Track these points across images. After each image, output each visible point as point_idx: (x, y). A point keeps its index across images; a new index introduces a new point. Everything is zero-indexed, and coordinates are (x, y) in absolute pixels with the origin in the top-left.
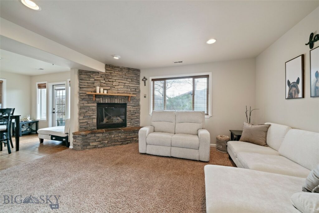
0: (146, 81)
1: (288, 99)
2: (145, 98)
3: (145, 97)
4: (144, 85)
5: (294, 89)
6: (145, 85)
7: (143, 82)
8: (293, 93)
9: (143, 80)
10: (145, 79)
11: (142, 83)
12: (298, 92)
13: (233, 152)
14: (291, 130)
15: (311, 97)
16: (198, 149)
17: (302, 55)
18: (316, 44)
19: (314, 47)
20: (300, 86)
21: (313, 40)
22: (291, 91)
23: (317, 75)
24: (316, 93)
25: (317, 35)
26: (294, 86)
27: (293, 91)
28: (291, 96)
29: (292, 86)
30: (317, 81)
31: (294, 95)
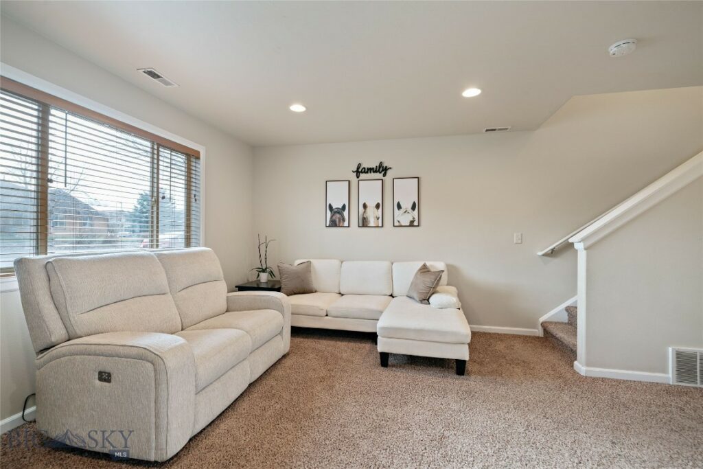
1: (329, 226)
5: (338, 216)
8: (337, 220)
12: (344, 220)
13: (311, 313)
14: (344, 263)
15: (359, 227)
16: (280, 333)
17: (349, 181)
18: (362, 176)
19: (360, 178)
20: (346, 213)
21: (360, 170)
22: (334, 217)
23: (365, 206)
24: (364, 223)
25: (364, 168)
26: (339, 213)
27: (337, 218)
28: (333, 224)
29: (336, 212)
30: (365, 212)
31: (338, 223)
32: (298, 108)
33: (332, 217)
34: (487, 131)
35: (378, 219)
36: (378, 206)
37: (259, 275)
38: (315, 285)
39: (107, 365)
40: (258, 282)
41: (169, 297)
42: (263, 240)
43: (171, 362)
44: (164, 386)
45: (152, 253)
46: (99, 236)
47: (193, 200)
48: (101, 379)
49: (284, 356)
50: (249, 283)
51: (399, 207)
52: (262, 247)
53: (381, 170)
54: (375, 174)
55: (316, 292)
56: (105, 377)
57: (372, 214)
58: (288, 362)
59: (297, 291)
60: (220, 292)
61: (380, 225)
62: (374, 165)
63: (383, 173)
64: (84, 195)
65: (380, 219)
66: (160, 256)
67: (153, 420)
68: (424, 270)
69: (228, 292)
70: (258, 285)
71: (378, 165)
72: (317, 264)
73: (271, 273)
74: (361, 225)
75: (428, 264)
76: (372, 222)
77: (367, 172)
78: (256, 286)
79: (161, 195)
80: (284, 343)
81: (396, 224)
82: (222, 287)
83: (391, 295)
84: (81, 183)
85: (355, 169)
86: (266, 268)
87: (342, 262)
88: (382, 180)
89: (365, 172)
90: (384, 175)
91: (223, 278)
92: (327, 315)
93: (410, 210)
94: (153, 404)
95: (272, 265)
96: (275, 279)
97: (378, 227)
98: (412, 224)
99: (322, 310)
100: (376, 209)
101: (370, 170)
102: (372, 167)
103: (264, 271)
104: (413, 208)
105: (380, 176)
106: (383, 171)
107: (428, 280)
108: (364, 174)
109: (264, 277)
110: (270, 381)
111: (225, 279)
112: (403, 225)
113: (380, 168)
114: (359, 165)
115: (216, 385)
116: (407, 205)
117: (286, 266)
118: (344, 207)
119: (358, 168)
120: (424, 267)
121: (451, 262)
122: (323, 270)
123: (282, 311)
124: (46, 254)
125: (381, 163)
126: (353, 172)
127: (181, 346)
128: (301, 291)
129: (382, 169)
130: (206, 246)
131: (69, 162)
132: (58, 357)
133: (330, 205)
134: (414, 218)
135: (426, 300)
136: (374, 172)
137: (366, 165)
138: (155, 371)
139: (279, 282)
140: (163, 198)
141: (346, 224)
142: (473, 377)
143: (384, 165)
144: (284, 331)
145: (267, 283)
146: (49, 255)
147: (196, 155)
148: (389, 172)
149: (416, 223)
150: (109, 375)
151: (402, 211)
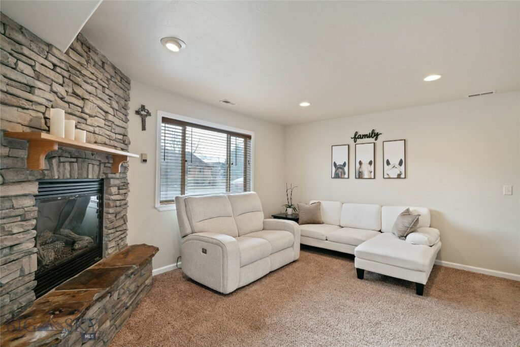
0: (148, 119)
1: (334, 178)
2: (144, 164)
3: (145, 161)
4: (141, 127)
5: (340, 170)
6: (144, 128)
7: (138, 119)
8: (340, 173)
9: (137, 112)
10: (143, 113)
11: (134, 121)
12: (345, 174)
13: (316, 236)
14: (344, 204)
15: (356, 178)
16: (292, 246)
17: (349, 146)
18: (359, 141)
19: (357, 143)
20: (346, 169)
21: (357, 137)
22: (337, 172)
23: (360, 163)
24: (360, 175)
25: (360, 135)
26: (341, 168)
27: (339, 172)
28: (337, 176)
29: (338, 168)
30: (360, 167)
31: (340, 175)
32: (305, 104)
33: (336, 171)
34: (469, 96)
35: (371, 172)
36: (370, 163)
37: (286, 210)
38: (323, 219)
39: (206, 246)
40: (286, 214)
41: (232, 218)
42: (289, 187)
43: (229, 248)
44: (226, 259)
45: (226, 195)
46: (207, 180)
47: (248, 164)
48: (203, 252)
49: (294, 262)
50: (281, 214)
51: (388, 163)
52: (289, 192)
53: (373, 135)
54: (369, 139)
55: (323, 223)
56: (204, 251)
57: (366, 170)
58: (296, 265)
59: (308, 221)
60: (259, 218)
61: (373, 177)
62: (368, 132)
63: (375, 137)
64: (200, 155)
65: (373, 173)
66: (229, 197)
67: (222, 274)
68: (407, 213)
69: (265, 219)
70: (286, 216)
71: (371, 132)
72: (324, 204)
73: (294, 209)
74: (357, 177)
75: (411, 209)
76: (366, 175)
77: (362, 138)
78: (285, 216)
79: (231, 163)
80: (295, 253)
81: (386, 176)
82: (261, 215)
83: (380, 231)
84: (199, 146)
85: (353, 136)
86: (291, 205)
87: (343, 204)
88: (374, 143)
89: (361, 138)
90: (376, 139)
91: (262, 210)
92: (327, 240)
93: (397, 165)
94: (221, 267)
95: (295, 203)
96: (297, 212)
97: (371, 178)
98: (399, 177)
99: (323, 235)
100: (369, 165)
101: (365, 136)
102: (366, 134)
103: (290, 207)
104: (400, 164)
105: (372, 140)
106: (374, 136)
107: (407, 221)
108: (360, 139)
109: (290, 211)
110: (283, 273)
111: (264, 211)
112: (392, 177)
113: (372, 134)
114: (356, 133)
115: (251, 266)
116: (395, 161)
117: (302, 204)
118: (345, 164)
119: (355, 135)
120: (408, 210)
121: (434, 208)
122: (329, 208)
123: (293, 233)
124: (184, 194)
125: (373, 130)
126: (352, 138)
127: (234, 242)
128: (312, 222)
129: (375, 135)
130: (254, 191)
131: (193, 136)
132: (189, 240)
133: (335, 162)
134: (401, 172)
135: (404, 236)
136: (367, 137)
137: (361, 133)
138: (223, 251)
139: (298, 214)
140: (232, 164)
141: (346, 176)
142: (429, 299)
143: (376, 132)
144: (295, 245)
145: (292, 215)
146: (186, 195)
147: (249, 137)
148: (380, 137)
149: (403, 176)
150: (206, 250)
151: (390, 166)
